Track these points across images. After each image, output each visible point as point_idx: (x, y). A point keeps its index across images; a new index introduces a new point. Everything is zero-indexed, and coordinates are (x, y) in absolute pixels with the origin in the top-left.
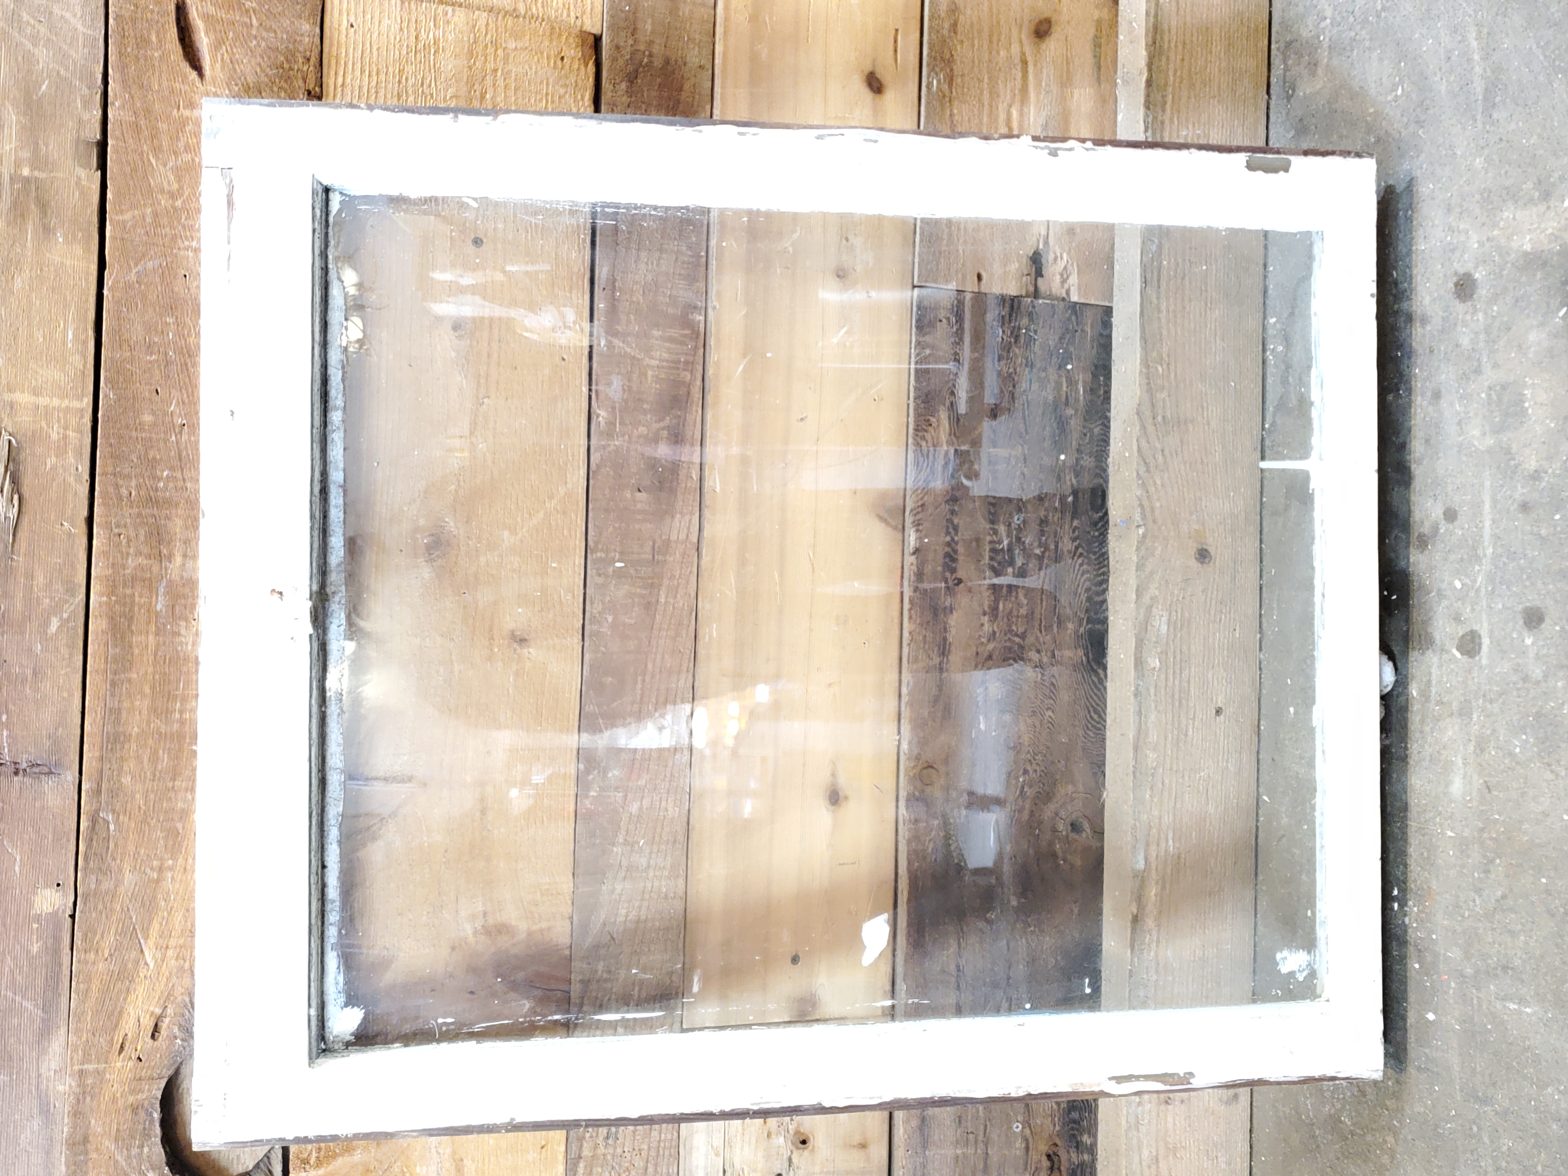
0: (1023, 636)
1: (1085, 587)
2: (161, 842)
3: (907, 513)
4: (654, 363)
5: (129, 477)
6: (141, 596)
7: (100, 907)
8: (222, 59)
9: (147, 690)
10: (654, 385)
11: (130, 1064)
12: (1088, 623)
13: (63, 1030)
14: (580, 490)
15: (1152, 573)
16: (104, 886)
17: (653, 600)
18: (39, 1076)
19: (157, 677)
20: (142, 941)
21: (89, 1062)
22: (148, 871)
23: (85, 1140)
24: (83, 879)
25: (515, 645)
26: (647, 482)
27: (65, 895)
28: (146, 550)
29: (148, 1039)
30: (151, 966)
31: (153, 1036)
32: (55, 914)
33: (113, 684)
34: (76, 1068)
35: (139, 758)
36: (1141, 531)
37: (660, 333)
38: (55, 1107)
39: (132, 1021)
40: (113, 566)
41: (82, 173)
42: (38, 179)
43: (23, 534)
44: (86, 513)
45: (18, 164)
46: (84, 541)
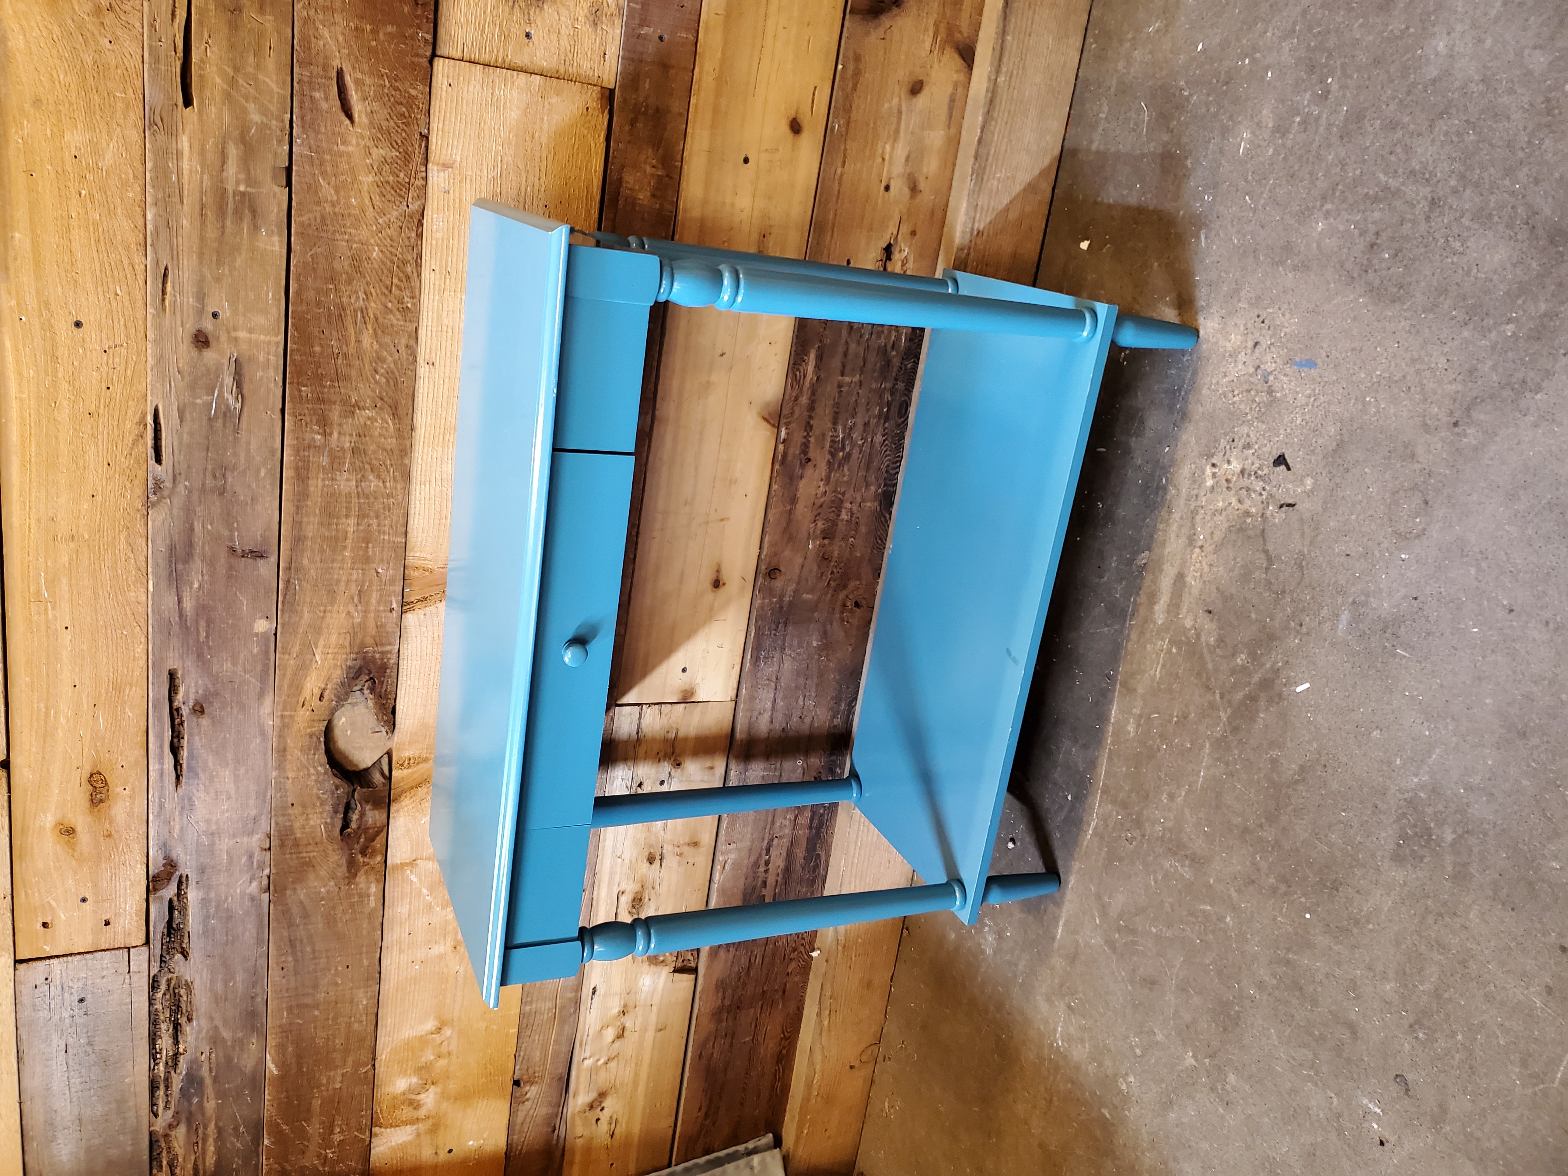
0: (843, 494)
1: (887, 463)
2: (325, 597)
3: (782, 417)
5: (306, 385)
6: (314, 457)
7: (291, 630)
8: (366, 111)
9: (317, 511)
11: (308, 713)
12: (884, 486)
13: (272, 694)
16: (293, 620)
18: (259, 716)
19: (323, 504)
20: (315, 649)
21: (287, 711)
22: (318, 612)
23: (285, 750)
24: (281, 616)
27: (271, 623)
28: (317, 430)
29: (318, 700)
30: (319, 663)
31: (320, 699)
32: (266, 632)
33: (298, 507)
34: (279, 713)
35: (312, 550)
38: (268, 732)
39: (309, 688)
40: (297, 438)
41: (277, 189)
42: (250, 193)
43: (244, 418)
44: (280, 406)
45: (238, 183)
46: (280, 422)
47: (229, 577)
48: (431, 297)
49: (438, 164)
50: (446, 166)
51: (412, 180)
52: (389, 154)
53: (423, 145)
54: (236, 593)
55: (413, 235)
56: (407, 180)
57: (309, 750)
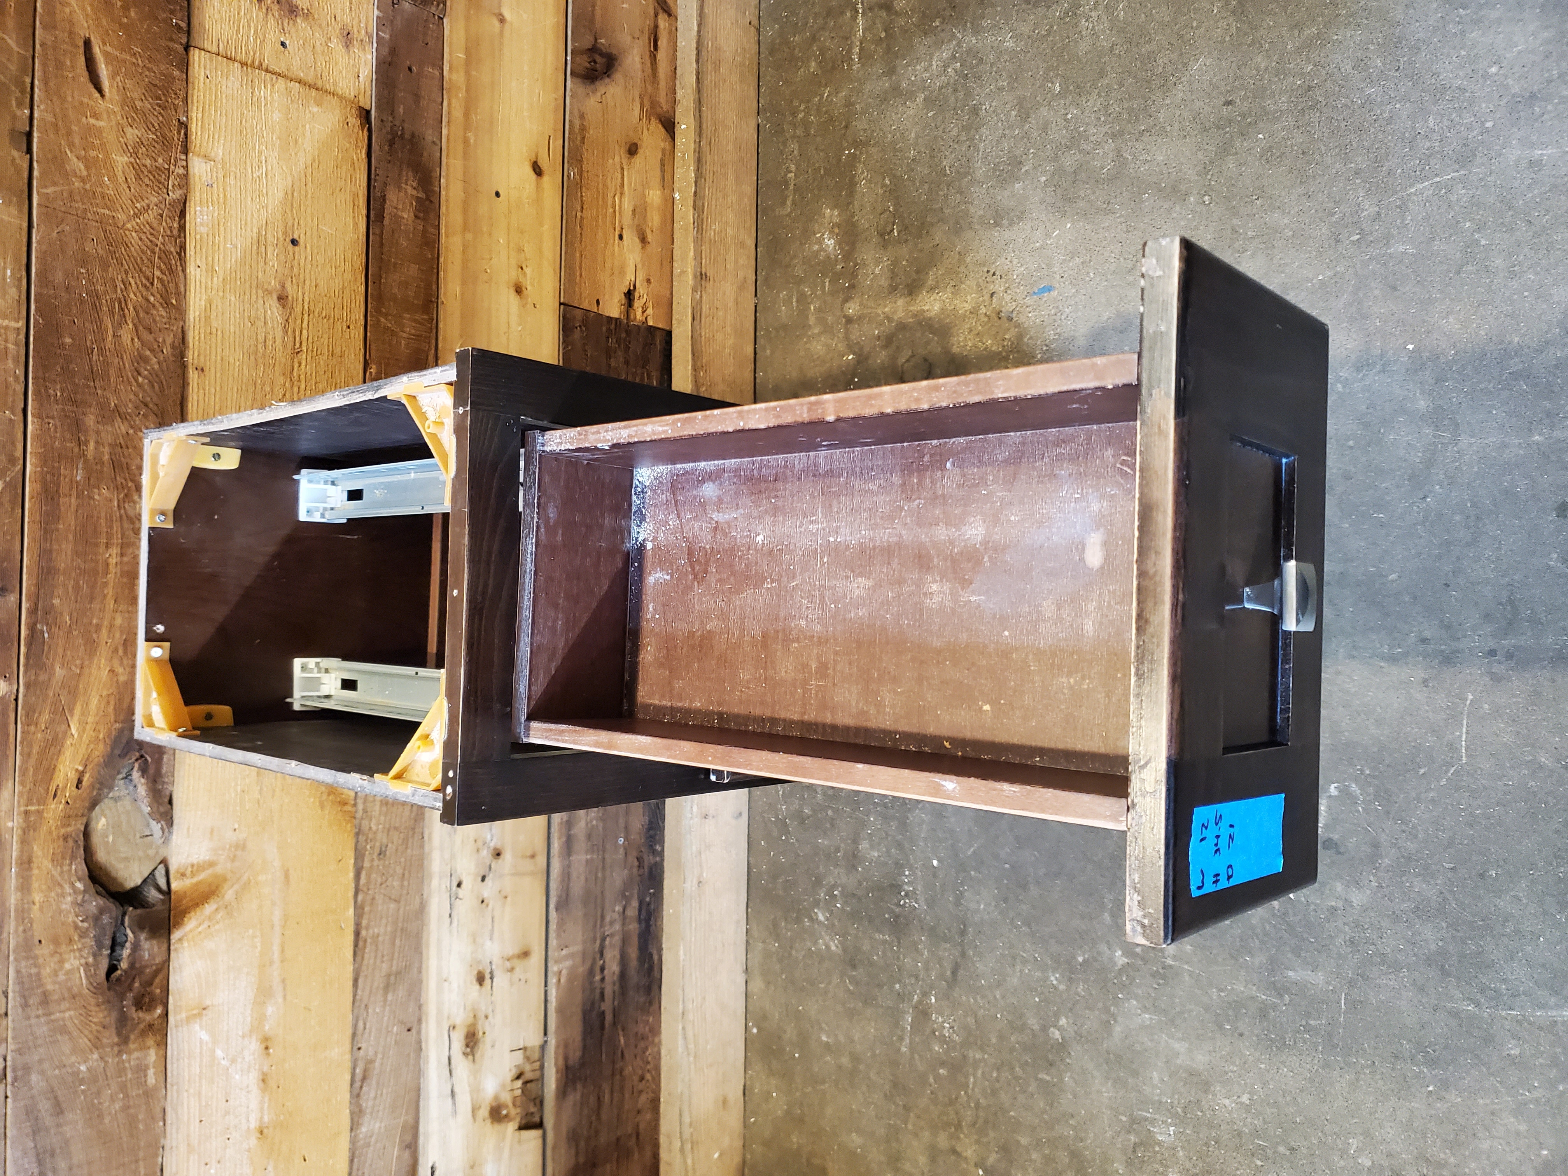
2: (83, 647)
6: (65, 469)
7: (37, 693)
8: (117, 85)
9: (71, 537)
11: (60, 807)
13: (10, 784)
16: (41, 678)
19: (78, 528)
20: (69, 718)
21: (32, 804)
22: (73, 668)
23: (30, 861)
24: (24, 673)
27: (11, 684)
28: (68, 436)
29: (74, 788)
30: (76, 736)
31: (77, 787)
32: (3, 697)
33: (45, 532)
34: (22, 809)
37: (409, 316)
38: (5, 838)
39: (62, 776)
41: (16, 154)
44: (22, 406)
46: (22, 425)
48: (198, 296)
49: (199, 155)
50: (207, 158)
51: (172, 167)
52: (145, 135)
53: (183, 132)
55: (176, 225)
56: (166, 166)
57: (63, 858)
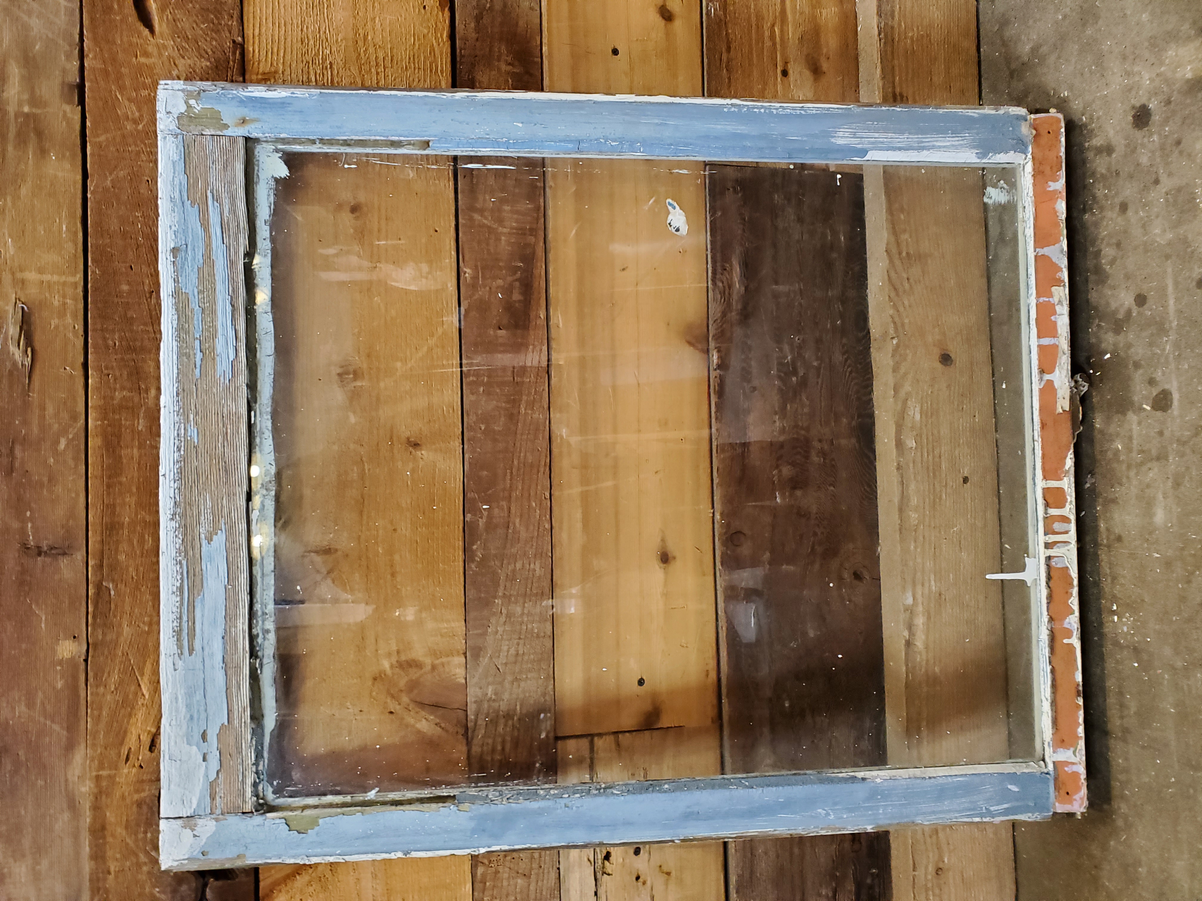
0: (807, 429)
1: (854, 390)
3: (710, 339)
4: (505, 230)
5: (113, 331)
6: (126, 420)
7: (106, 652)
8: (167, 19)
9: (134, 490)
10: (507, 248)
11: (134, 770)
12: (858, 417)
13: (83, 746)
14: (454, 330)
15: (906, 374)
16: (108, 638)
17: (515, 412)
18: (66, 781)
19: (141, 480)
20: (139, 678)
21: (104, 769)
22: (141, 625)
23: (103, 828)
24: (92, 633)
25: (411, 449)
26: (505, 321)
27: (80, 644)
28: (128, 385)
29: (147, 752)
30: (147, 697)
31: (150, 750)
32: (72, 658)
33: (109, 486)
34: (94, 774)
35: (130, 541)
36: (895, 342)
37: (509, 208)
38: (80, 803)
39: (134, 738)
40: (104, 398)
41: (67, 108)
42: (35, 115)
43: (36, 377)
44: (82, 359)
45: (20, 104)
46: (82, 380)
47: (21, 583)
49: (257, 74)
52: (199, 64)
53: (239, 51)
54: (30, 606)
